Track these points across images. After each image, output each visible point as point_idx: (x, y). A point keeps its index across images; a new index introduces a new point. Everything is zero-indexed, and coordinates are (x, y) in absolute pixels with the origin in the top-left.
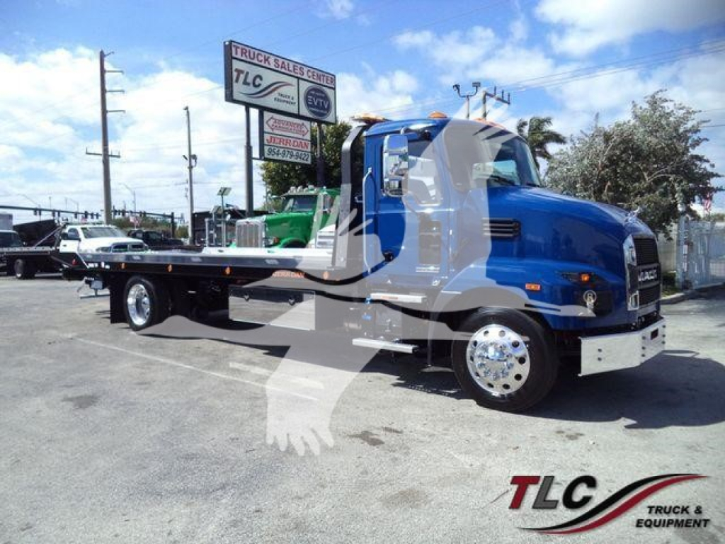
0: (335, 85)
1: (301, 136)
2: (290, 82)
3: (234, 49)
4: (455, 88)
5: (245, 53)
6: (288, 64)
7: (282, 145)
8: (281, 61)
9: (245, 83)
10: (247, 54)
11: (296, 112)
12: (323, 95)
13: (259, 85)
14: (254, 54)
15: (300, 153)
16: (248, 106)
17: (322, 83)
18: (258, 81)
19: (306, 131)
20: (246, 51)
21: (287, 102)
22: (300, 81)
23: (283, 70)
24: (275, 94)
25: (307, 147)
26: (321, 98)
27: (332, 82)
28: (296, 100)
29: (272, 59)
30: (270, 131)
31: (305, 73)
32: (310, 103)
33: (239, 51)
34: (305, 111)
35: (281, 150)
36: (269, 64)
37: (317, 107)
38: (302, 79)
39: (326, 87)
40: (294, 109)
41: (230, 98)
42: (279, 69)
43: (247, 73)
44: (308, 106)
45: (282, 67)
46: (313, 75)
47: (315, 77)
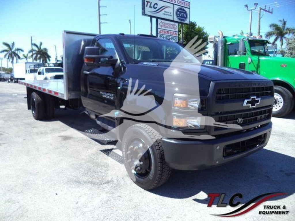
0: (190, 6)
1: (174, 30)
2: (170, 6)
4: (246, 6)
7: (165, 34)
9: (150, 7)
11: (172, 19)
12: (184, 12)
13: (156, 8)
15: (173, 37)
16: (151, 17)
17: (183, 6)
18: (156, 6)
19: (176, 27)
21: (168, 15)
22: (174, 5)
24: (163, 12)
25: (176, 35)
26: (183, 12)
27: (188, 5)
28: (172, 14)
30: (161, 28)
31: (177, 2)
32: (178, 15)
34: (176, 19)
35: (165, 36)
37: (181, 17)
38: (175, 4)
39: (186, 7)
40: (171, 18)
41: (144, 14)
43: (151, 3)
44: (177, 16)
46: (180, 3)
47: (181, 3)
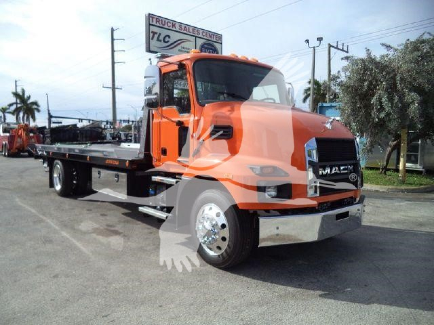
0: (222, 41)
2: (189, 39)
3: (151, 19)
4: (306, 42)
5: (159, 21)
6: (189, 28)
8: (183, 26)
9: (158, 40)
10: (160, 22)
12: (213, 48)
13: (168, 41)
14: (165, 21)
17: (212, 39)
18: (167, 39)
20: (159, 20)
21: (187, 52)
22: (197, 39)
23: (185, 32)
24: (178, 47)
26: (211, 49)
27: (219, 39)
29: (177, 26)
31: (201, 33)
33: (155, 20)
36: (175, 28)
38: (198, 37)
39: (216, 42)
41: (149, 49)
42: (182, 31)
43: (160, 34)
45: (184, 30)
46: (206, 35)
47: (208, 36)
